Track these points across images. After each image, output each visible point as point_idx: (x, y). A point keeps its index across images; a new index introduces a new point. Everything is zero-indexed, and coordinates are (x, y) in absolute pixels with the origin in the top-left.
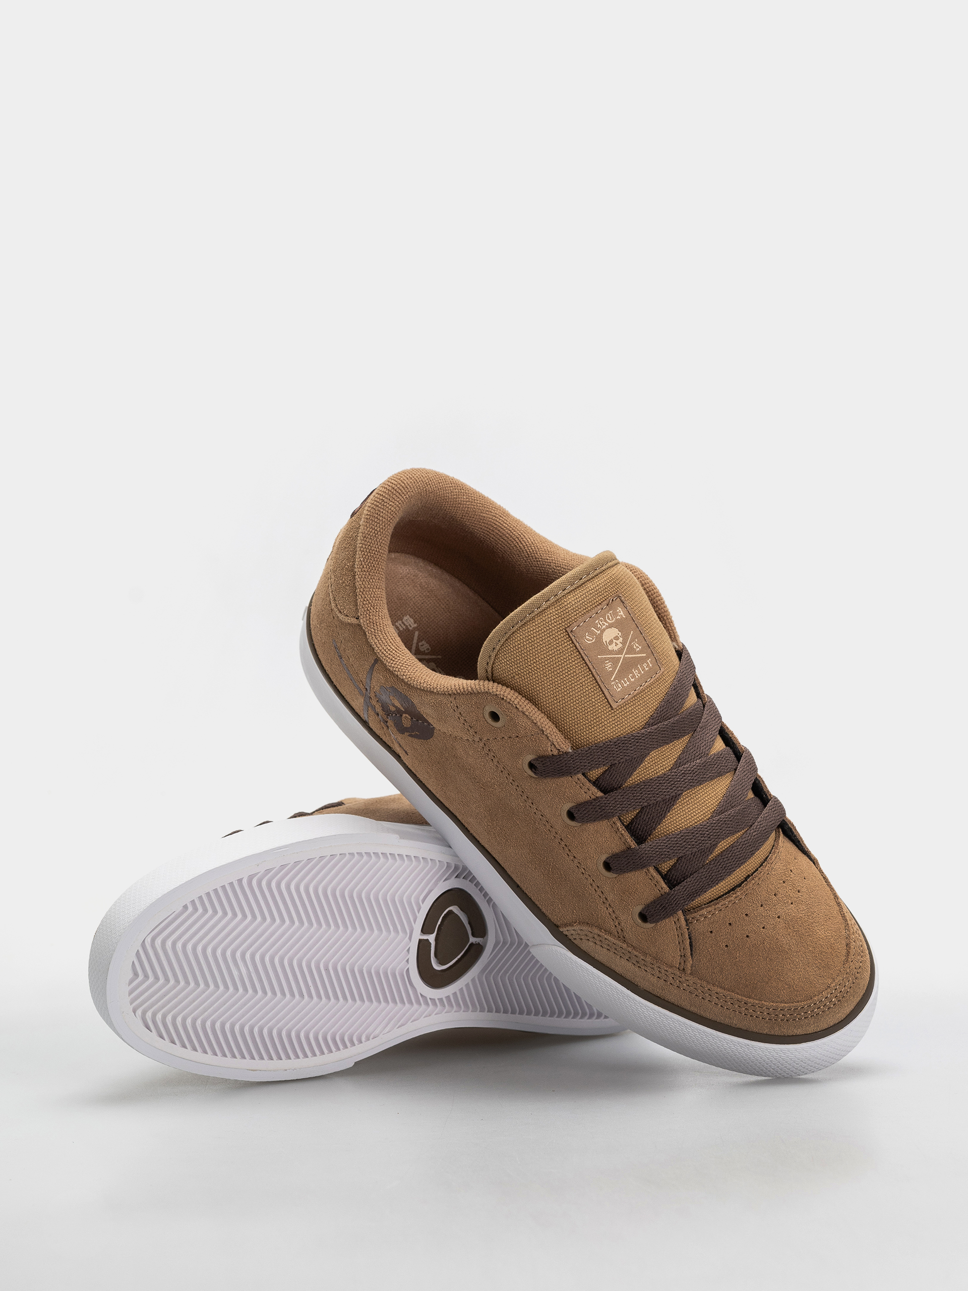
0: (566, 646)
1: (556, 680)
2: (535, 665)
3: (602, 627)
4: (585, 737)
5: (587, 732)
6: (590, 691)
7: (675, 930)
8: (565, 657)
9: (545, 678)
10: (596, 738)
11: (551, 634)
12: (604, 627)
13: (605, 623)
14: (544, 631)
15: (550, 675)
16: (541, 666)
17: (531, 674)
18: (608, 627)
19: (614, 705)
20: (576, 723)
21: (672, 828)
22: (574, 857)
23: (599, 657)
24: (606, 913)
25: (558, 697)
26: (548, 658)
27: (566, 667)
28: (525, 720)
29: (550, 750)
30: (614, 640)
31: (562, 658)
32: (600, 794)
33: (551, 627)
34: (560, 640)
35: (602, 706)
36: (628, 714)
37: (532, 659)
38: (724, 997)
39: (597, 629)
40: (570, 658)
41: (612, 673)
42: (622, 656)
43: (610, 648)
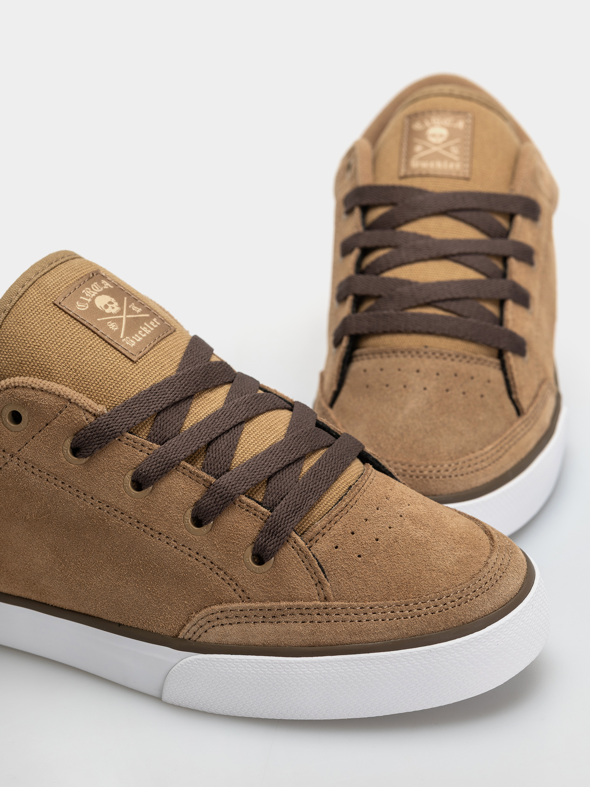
0: (59, 318)
1: (63, 350)
2: (34, 344)
3: (91, 295)
4: (117, 397)
5: (117, 391)
6: (103, 351)
7: (297, 556)
8: (63, 327)
9: (50, 353)
10: (129, 394)
11: (39, 311)
12: (94, 295)
13: (92, 292)
14: (32, 311)
15: (55, 348)
16: (41, 342)
17: (34, 355)
18: (97, 296)
19: (135, 360)
20: (101, 387)
21: (248, 456)
22: (160, 534)
23: (98, 320)
24: (218, 580)
25: (71, 367)
26: (46, 333)
27: (68, 336)
28: (47, 396)
29: (86, 419)
30: (109, 305)
31: (60, 329)
32: (156, 446)
33: (37, 305)
34: (51, 314)
35: (121, 362)
36: (152, 364)
37: (29, 339)
38: (381, 608)
39: (88, 298)
40: (68, 326)
41: (119, 332)
42: (124, 317)
43: (107, 311)
